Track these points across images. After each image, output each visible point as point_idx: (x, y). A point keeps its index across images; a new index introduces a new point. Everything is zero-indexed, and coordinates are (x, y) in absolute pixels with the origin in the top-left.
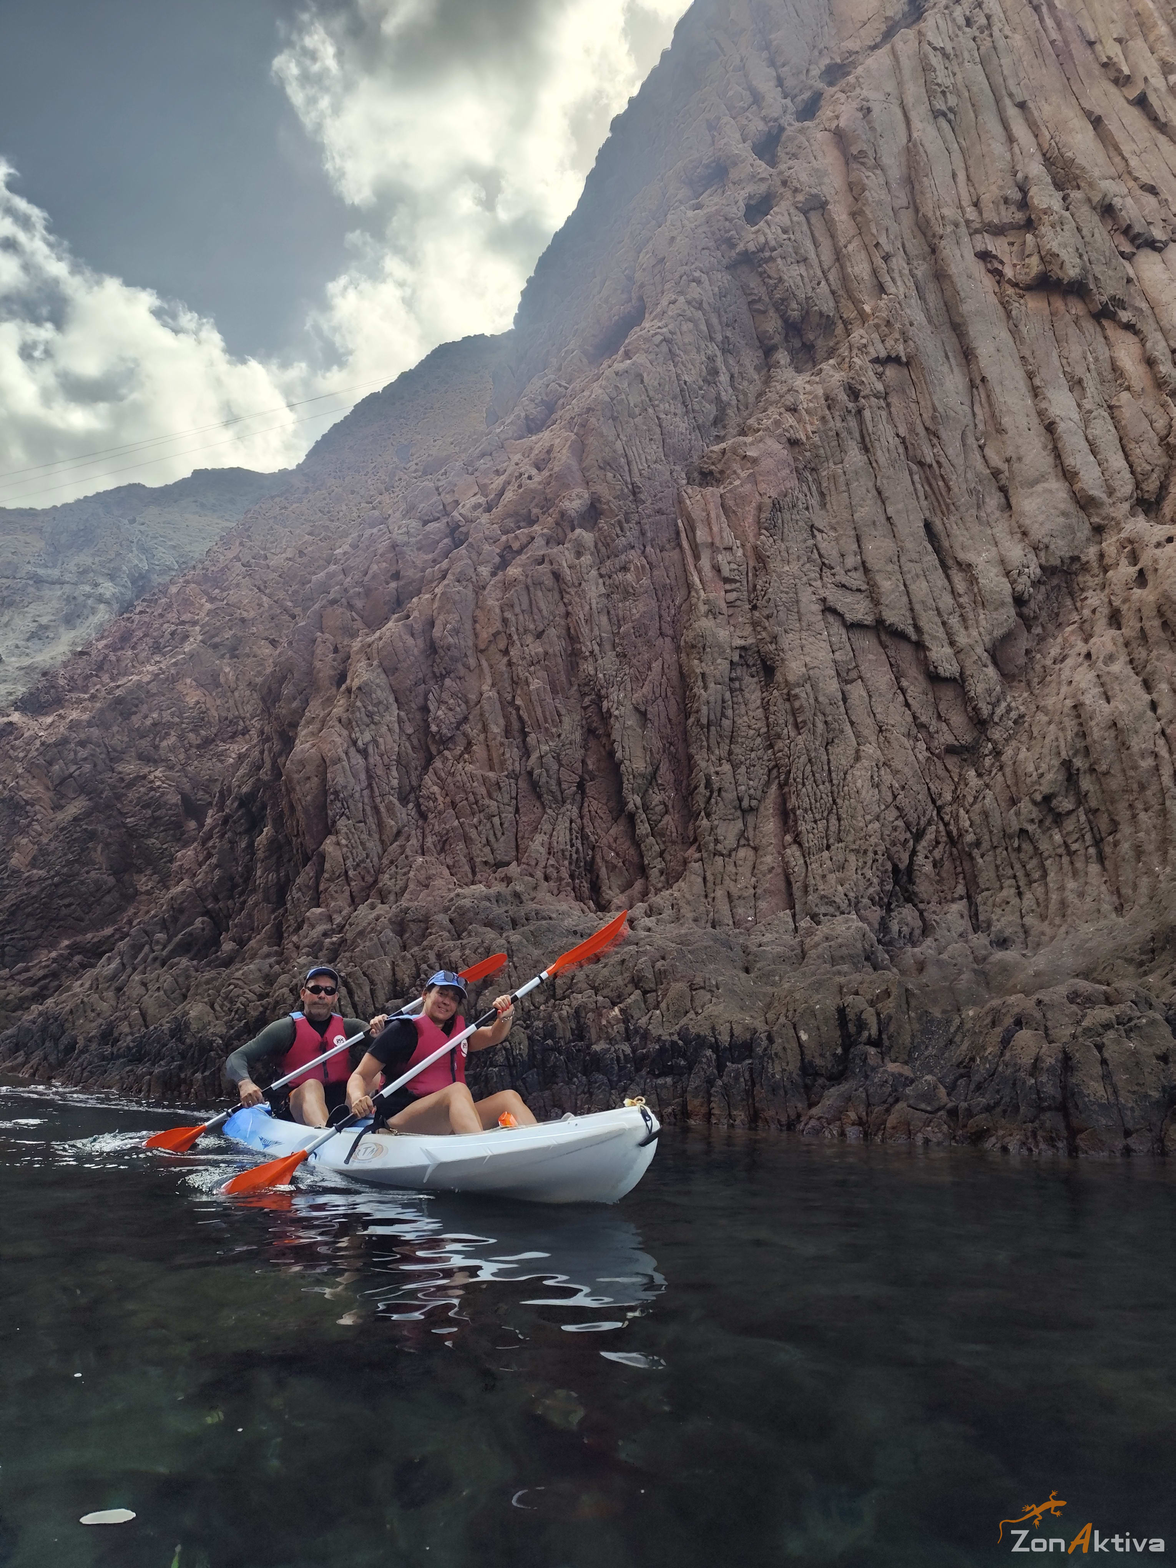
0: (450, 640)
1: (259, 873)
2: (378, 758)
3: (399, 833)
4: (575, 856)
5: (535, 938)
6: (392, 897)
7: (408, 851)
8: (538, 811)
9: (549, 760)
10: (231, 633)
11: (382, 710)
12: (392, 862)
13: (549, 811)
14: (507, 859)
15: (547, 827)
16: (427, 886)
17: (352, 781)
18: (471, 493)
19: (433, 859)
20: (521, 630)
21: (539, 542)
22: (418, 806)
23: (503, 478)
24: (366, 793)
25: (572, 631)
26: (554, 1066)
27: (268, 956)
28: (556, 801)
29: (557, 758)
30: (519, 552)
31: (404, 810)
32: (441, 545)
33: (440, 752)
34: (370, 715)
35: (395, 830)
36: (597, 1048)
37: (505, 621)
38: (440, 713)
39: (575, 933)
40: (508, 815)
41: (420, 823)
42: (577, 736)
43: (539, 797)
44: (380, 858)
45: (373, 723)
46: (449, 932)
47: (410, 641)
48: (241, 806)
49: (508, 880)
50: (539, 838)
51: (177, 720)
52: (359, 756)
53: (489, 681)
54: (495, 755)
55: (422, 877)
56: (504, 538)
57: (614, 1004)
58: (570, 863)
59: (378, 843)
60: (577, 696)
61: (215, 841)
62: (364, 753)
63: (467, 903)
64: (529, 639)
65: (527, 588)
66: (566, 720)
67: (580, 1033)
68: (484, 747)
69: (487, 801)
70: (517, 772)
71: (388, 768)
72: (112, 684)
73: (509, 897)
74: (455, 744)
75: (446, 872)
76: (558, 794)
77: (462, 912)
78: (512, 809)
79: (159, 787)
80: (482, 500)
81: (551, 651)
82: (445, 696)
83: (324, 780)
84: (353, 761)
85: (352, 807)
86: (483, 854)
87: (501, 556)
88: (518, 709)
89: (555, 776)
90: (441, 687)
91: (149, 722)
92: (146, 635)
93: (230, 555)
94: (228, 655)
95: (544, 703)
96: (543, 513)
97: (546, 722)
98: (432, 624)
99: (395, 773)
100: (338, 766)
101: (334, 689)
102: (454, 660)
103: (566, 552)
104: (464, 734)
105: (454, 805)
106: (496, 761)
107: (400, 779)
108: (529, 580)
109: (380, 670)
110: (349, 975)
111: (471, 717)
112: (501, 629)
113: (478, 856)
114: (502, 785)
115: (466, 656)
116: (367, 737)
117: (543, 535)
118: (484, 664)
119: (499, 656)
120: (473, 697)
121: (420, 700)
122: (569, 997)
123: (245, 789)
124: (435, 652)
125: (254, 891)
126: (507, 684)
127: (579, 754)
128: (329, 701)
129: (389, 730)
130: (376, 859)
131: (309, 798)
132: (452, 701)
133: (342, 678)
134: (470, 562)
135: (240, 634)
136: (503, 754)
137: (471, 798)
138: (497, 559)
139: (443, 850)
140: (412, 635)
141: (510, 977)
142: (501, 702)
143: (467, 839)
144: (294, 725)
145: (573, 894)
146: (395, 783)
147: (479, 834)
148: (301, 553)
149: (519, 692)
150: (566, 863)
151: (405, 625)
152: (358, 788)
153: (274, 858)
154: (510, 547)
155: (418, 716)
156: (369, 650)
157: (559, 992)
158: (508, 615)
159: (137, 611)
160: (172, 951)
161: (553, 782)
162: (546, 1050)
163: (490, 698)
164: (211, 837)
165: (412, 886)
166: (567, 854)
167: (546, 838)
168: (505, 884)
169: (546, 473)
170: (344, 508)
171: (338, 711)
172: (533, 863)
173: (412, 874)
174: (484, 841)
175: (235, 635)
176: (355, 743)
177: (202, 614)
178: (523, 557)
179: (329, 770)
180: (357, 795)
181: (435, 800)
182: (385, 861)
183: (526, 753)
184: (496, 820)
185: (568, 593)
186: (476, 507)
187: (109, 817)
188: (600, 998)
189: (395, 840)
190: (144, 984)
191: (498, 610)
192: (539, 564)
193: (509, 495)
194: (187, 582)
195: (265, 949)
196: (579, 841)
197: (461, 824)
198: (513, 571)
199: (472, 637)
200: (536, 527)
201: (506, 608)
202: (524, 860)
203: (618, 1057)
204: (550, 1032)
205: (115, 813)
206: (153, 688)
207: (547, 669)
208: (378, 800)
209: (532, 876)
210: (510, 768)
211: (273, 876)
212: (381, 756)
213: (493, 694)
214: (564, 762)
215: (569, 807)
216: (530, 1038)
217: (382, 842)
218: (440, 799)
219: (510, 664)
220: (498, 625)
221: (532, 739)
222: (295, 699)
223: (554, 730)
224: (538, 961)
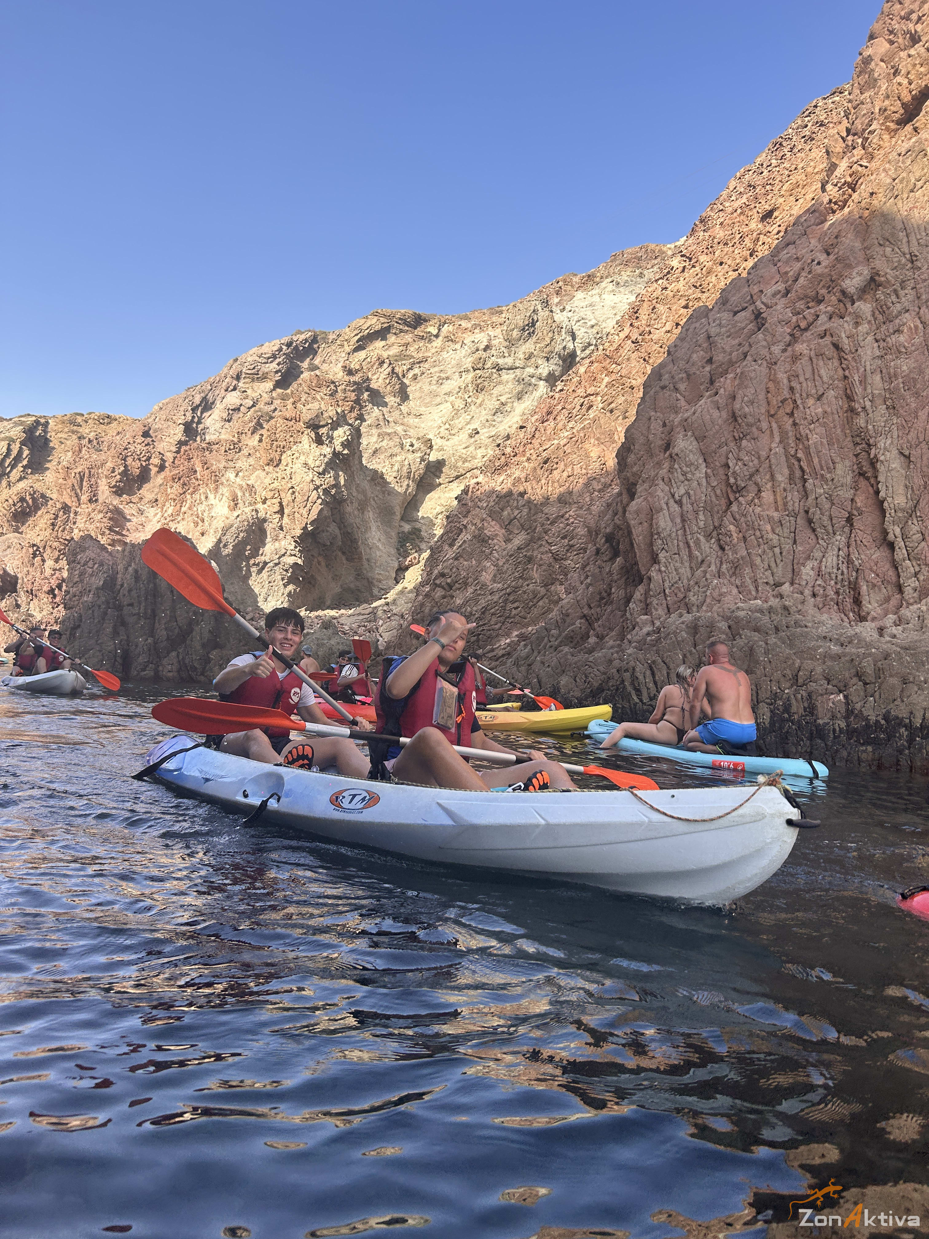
0: (747, 409)
1: (613, 590)
2: (690, 506)
3: (703, 561)
4: (840, 577)
5: (791, 642)
6: (695, 609)
7: (708, 576)
8: (813, 541)
9: (823, 500)
10: (623, 398)
11: (693, 470)
12: (696, 583)
13: (821, 542)
14: (783, 580)
15: (818, 554)
16: (719, 601)
17: (670, 524)
18: (775, 280)
19: (726, 581)
20: (804, 395)
21: (823, 318)
22: (719, 540)
23: (798, 265)
24: (679, 532)
25: (848, 391)
26: (787, 732)
27: (612, 647)
28: (828, 533)
29: (830, 498)
30: (806, 330)
31: (707, 545)
32: (746, 331)
33: (736, 499)
34: (684, 474)
35: (700, 559)
36: (820, 722)
37: (792, 389)
38: (737, 467)
39: (825, 638)
40: (787, 547)
41: (720, 553)
42: (849, 479)
43: (814, 530)
44: (689, 580)
45: (687, 480)
46: (727, 635)
47: (716, 414)
48: (606, 541)
49: (781, 596)
50: (810, 564)
51: (584, 471)
52: (676, 506)
53: (777, 439)
54: (779, 499)
55: (716, 594)
56: (794, 319)
57: (840, 691)
58: (836, 583)
59: (688, 569)
60: (851, 445)
61: (591, 567)
62: (679, 503)
63: (741, 614)
64: (811, 402)
65: (811, 359)
66: (839, 466)
67: (811, 710)
68: (770, 493)
69: (771, 536)
70: (797, 512)
71: (696, 512)
72: (541, 449)
73: (779, 610)
74: (748, 492)
75: (735, 591)
76: (830, 528)
77: (738, 620)
78: (790, 541)
79: (573, 523)
80: (781, 287)
81: (829, 410)
82: (742, 455)
83: (651, 524)
84: (672, 509)
85: (670, 544)
86: (764, 576)
87: (792, 335)
88: (799, 460)
89: (827, 513)
90: (739, 448)
91: (565, 474)
92: (563, 409)
93: (622, 335)
94: (621, 417)
95: (820, 454)
96: (829, 292)
97: (822, 469)
98: (734, 398)
99: (701, 517)
100: (661, 514)
101: (662, 455)
102: (749, 425)
103: (846, 325)
104: (756, 484)
105: (745, 539)
106: (780, 503)
107: (705, 521)
108: (813, 353)
109: (692, 439)
110: (654, 662)
111: (761, 469)
112: (788, 396)
113: (761, 578)
114: (783, 522)
115: (759, 421)
116: (682, 491)
117: (826, 312)
118: (774, 425)
119: (786, 418)
120: (764, 454)
121: (723, 460)
122: (806, 685)
123: (608, 530)
124: (736, 420)
125: (612, 602)
126: (791, 441)
127: (849, 494)
128: (659, 464)
129: (699, 484)
130: (685, 581)
131: (641, 538)
132: (747, 458)
133: (668, 446)
134: (764, 343)
135: (629, 399)
136: (786, 497)
137: (758, 533)
138: (788, 338)
139: (734, 573)
140: (718, 408)
141: (764, 668)
142: (786, 456)
143: (752, 565)
144: (635, 484)
145: (836, 607)
146: (701, 524)
147: (762, 561)
148: (677, 324)
149: (801, 447)
150: (833, 583)
151: (712, 402)
152: (674, 530)
153: (623, 579)
154: (799, 326)
155: (721, 471)
156: (685, 423)
157: (800, 681)
158: (793, 384)
159: (557, 390)
160: (561, 642)
161: (825, 518)
162: (783, 720)
163: (776, 453)
164: (588, 564)
165: (708, 600)
166: (833, 576)
167: (816, 564)
168: (777, 600)
169: (832, 257)
170: (714, 278)
171: (663, 472)
172: (804, 583)
173: (709, 592)
174: (766, 567)
175: (626, 400)
176: (673, 496)
177: (603, 386)
178: (808, 334)
179: (655, 517)
180: (674, 534)
181: (731, 536)
182: (692, 583)
183: (806, 494)
184: (777, 550)
185: (845, 359)
186: (774, 295)
187: (541, 545)
188: (830, 687)
189: (700, 567)
190: (543, 663)
191: (785, 381)
192: (822, 338)
193: (801, 280)
194: (592, 362)
195: (611, 643)
196: (845, 565)
197: (749, 554)
198: (801, 347)
199: (765, 404)
200: (822, 307)
201: (793, 378)
202: (797, 581)
203: (834, 730)
204: (787, 708)
205: (544, 543)
206: (568, 449)
207: (824, 425)
208: (689, 537)
209: (802, 593)
210: (790, 509)
211: (622, 593)
212: (692, 504)
213: (779, 450)
214: (835, 502)
215: (839, 538)
216: (771, 711)
217: (691, 568)
218: (735, 535)
219: (795, 424)
220: (786, 393)
221: (809, 485)
222: (635, 464)
223: (828, 476)
224: (787, 658)
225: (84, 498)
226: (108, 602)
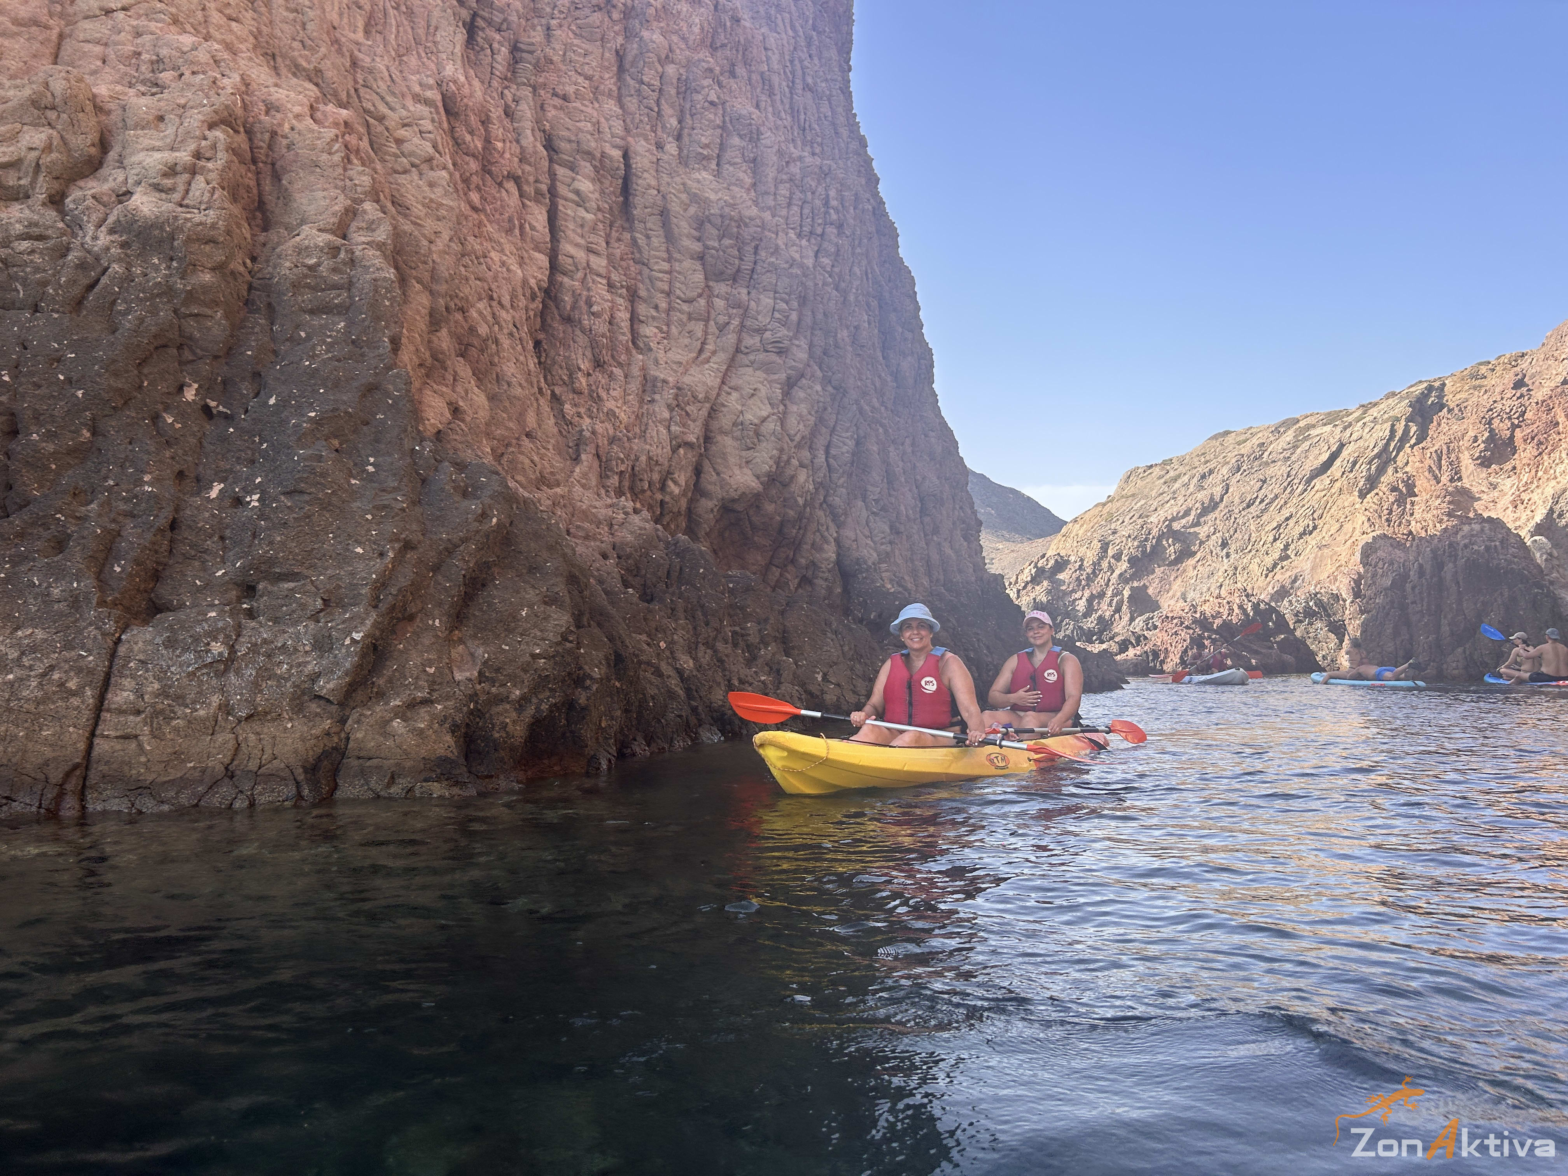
225: (1445, 479)
226: (1392, 602)
